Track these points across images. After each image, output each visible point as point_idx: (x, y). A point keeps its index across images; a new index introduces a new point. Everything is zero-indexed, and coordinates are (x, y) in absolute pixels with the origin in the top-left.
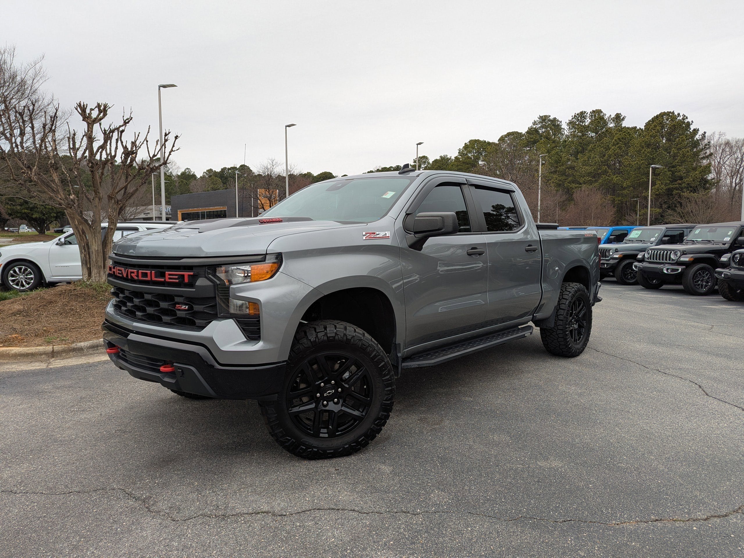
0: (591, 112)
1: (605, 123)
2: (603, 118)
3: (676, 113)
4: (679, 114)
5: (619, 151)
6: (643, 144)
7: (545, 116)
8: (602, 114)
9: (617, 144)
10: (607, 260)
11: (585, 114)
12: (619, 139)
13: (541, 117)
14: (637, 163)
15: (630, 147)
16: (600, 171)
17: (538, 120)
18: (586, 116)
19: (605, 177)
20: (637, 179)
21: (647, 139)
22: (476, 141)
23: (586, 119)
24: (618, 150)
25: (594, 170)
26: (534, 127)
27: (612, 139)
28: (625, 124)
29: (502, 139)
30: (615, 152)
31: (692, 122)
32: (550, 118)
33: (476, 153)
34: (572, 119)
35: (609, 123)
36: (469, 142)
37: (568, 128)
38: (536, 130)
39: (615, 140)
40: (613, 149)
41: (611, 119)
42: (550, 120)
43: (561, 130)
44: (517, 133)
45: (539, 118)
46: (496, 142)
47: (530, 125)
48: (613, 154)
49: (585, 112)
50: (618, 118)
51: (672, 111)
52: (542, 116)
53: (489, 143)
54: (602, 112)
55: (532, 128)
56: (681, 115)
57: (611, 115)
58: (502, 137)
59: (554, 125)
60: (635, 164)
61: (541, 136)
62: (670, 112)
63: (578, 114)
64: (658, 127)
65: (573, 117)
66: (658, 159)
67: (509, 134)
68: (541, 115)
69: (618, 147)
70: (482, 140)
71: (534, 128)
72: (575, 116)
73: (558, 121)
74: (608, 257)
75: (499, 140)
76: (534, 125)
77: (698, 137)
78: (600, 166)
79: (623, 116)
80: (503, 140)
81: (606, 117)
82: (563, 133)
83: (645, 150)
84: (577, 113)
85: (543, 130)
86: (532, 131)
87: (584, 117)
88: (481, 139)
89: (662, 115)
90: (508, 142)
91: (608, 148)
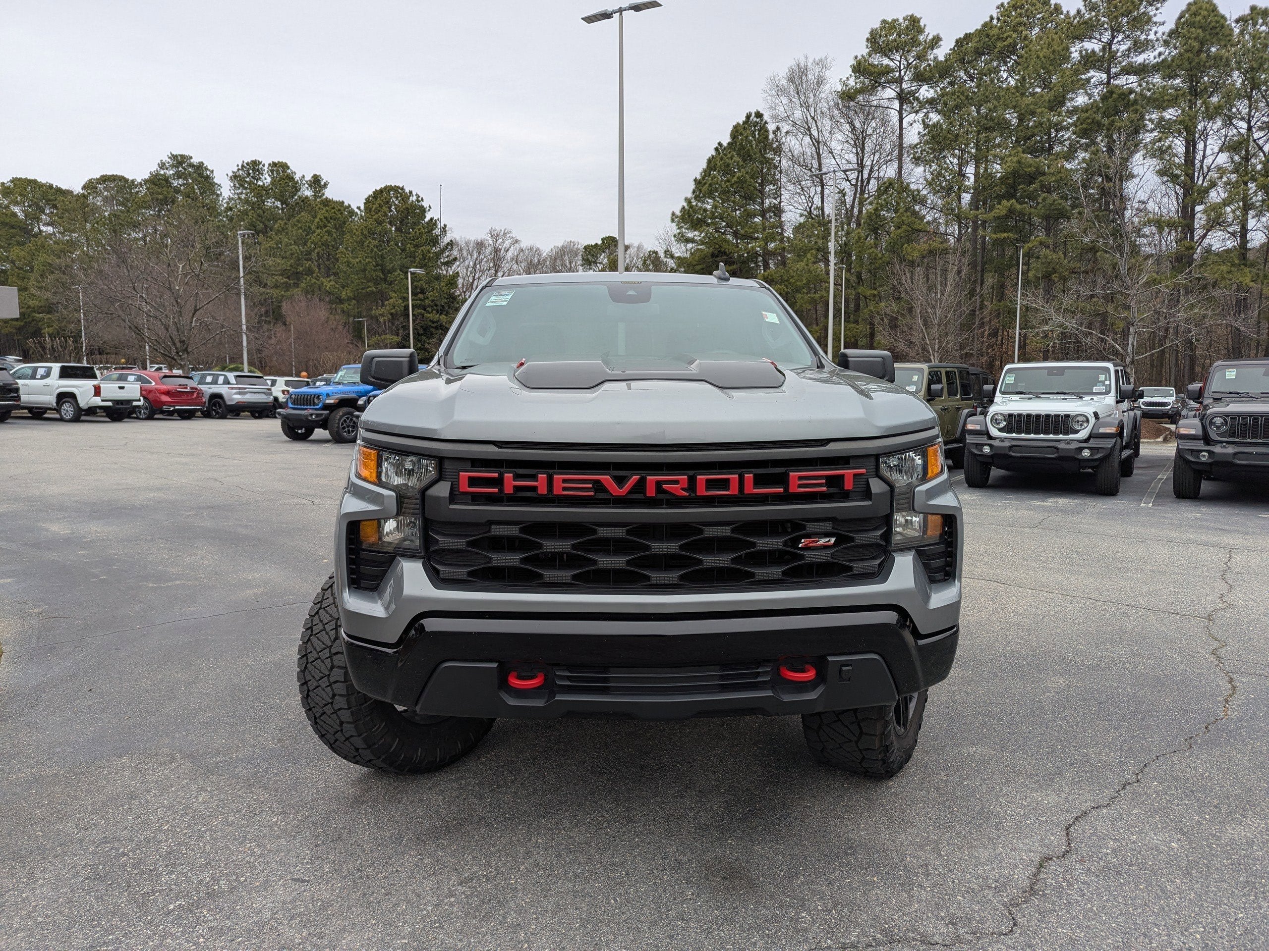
0: (270, 165)
1: (296, 188)
2: (293, 179)
3: (407, 191)
4: (411, 192)
5: (329, 238)
6: (365, 232)
7: (182, 156)
8: (289, 171)
9: (325, 226)
10: (316, 409)
11: (261, 166)
12: (325, 218)
13: (174, 157)
14: (360, 261)
15: (346, 234)
16: (301, 269)
17: (169, 160)
18: (261, 169)
19: (310, 280)
20: (361, 287)
21: (371, 224)
22: (29, 182)
23: (262, 174)
24: (327, 237)
25: (291, 266)
26: (162, 172)
27: (315, 217)
28: (329, 193)
29: (90, 186)
30: (322, 240)
31: (430, 207)
32: (192, 161)
33: (29, 206)
34: (238, 170)
35: (303, 188)
36: (12, 181)
37: (232, 185)
38: (166, 179)
39: (321, 219)
40: (318, 235)
41: (307, 182)
42: (192, 165)
43: (213, 186)
44: (122, 179)
45: (170, 158)
46: (77, 189)
47: (154, 168)
48: (320, 243)
49: (260, 163)
50: (317, 183)
51: (401, 186)
52: (176, 156)
53: (59, 190)
54: (288, 168)
55: (156, 175)
56: (414, 193)
57: (304, 176)
58: (90, 181)
59: (201, 175)
60: (357, 263)
61: (177, 191)
62: (399, 187)
63: (248, 164)
64: (384, 208)
65: (240, 167)
66: (391, 258)
67: (105, 179)
68: (175, 153)
69: (326, 232)
70: (44, 182)
71: (162, 175)
72: (243, 166)
73: (207, 169)
74: (317, 405)
75: (84, 188)
76: (161, 168)
77: (437, 231)
78: (299, 259)
79: (324, 181)
80: (93, 188)
81: (297, 177)
82: (219, 192)
83: (370, 242)
84: (246, 162)
85: (181, 181)
86: (156, 181)
87: (258, 170)
88: (42, 179)
89: (388, 189)
90: (105, 193)
91: (309, 232)
